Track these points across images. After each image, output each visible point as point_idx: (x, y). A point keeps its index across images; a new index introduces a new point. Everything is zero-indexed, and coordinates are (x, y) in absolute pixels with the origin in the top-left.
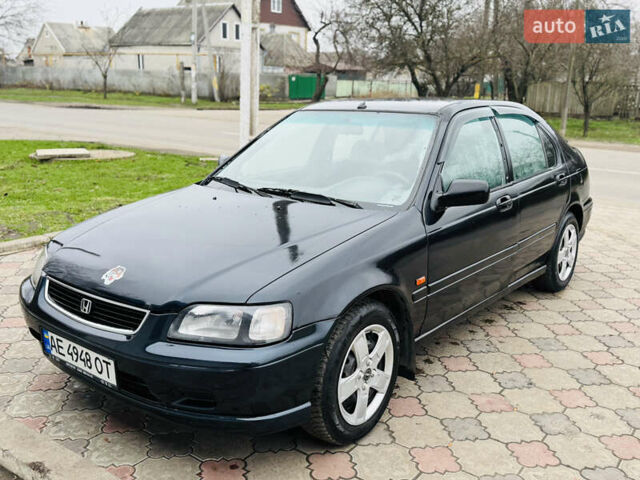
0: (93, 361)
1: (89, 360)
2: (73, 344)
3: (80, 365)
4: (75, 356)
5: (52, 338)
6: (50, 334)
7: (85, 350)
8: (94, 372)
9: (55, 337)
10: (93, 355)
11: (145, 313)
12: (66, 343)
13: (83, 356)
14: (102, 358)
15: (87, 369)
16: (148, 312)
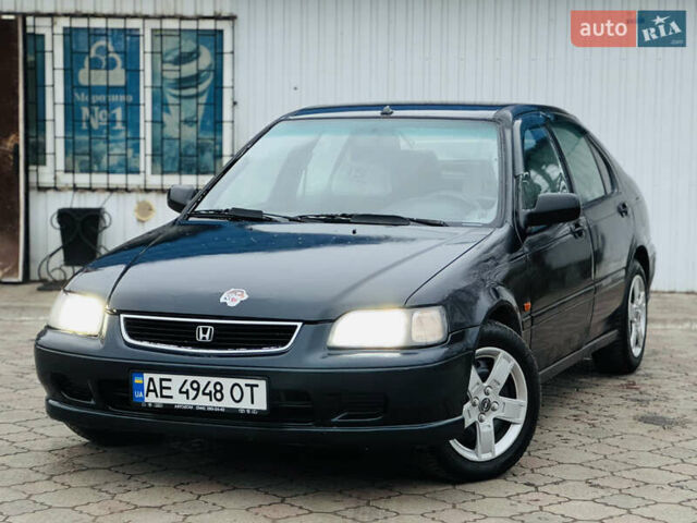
0: (226, 392)
1: (221, 391)
2: (190, 378)
3: (203, 402)
4: (192, 393)
5: (151, 380)
6: (147, 376)
7: (214, 380)
8: (228, 403)
9: (157, 377)
10: (227, 382)
11: (296, 326)
12: (177, 380)
13: (211, 388)
14: (242, 382)
15: (215, 403)
16: (299, 324)
